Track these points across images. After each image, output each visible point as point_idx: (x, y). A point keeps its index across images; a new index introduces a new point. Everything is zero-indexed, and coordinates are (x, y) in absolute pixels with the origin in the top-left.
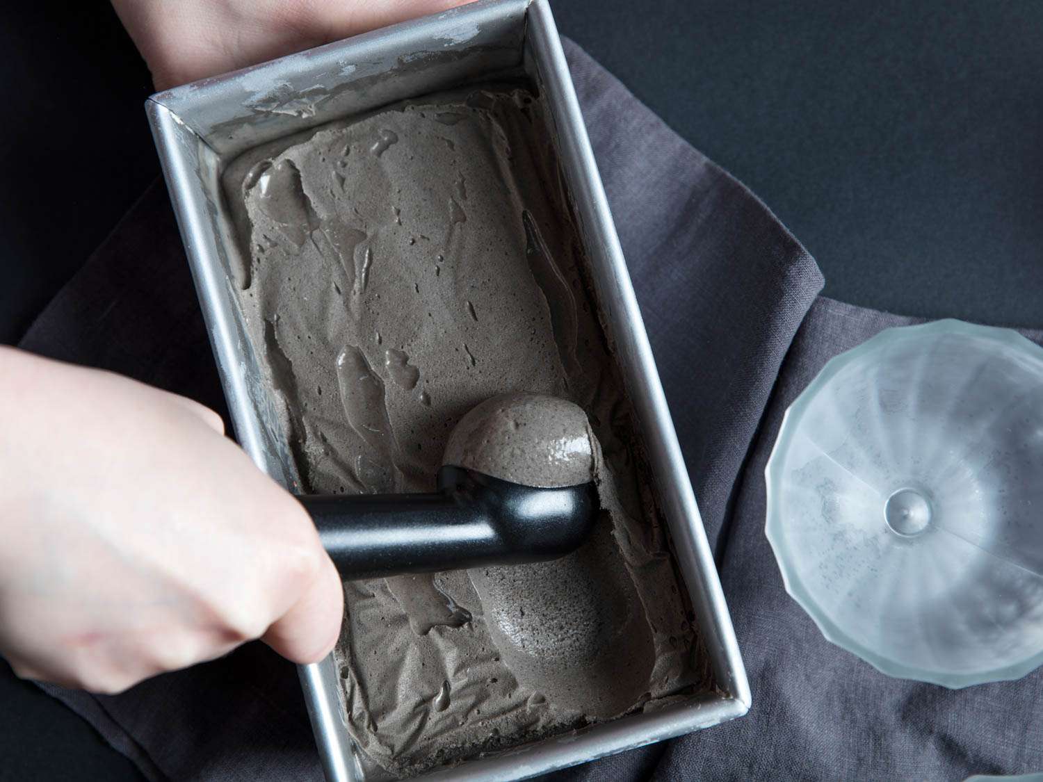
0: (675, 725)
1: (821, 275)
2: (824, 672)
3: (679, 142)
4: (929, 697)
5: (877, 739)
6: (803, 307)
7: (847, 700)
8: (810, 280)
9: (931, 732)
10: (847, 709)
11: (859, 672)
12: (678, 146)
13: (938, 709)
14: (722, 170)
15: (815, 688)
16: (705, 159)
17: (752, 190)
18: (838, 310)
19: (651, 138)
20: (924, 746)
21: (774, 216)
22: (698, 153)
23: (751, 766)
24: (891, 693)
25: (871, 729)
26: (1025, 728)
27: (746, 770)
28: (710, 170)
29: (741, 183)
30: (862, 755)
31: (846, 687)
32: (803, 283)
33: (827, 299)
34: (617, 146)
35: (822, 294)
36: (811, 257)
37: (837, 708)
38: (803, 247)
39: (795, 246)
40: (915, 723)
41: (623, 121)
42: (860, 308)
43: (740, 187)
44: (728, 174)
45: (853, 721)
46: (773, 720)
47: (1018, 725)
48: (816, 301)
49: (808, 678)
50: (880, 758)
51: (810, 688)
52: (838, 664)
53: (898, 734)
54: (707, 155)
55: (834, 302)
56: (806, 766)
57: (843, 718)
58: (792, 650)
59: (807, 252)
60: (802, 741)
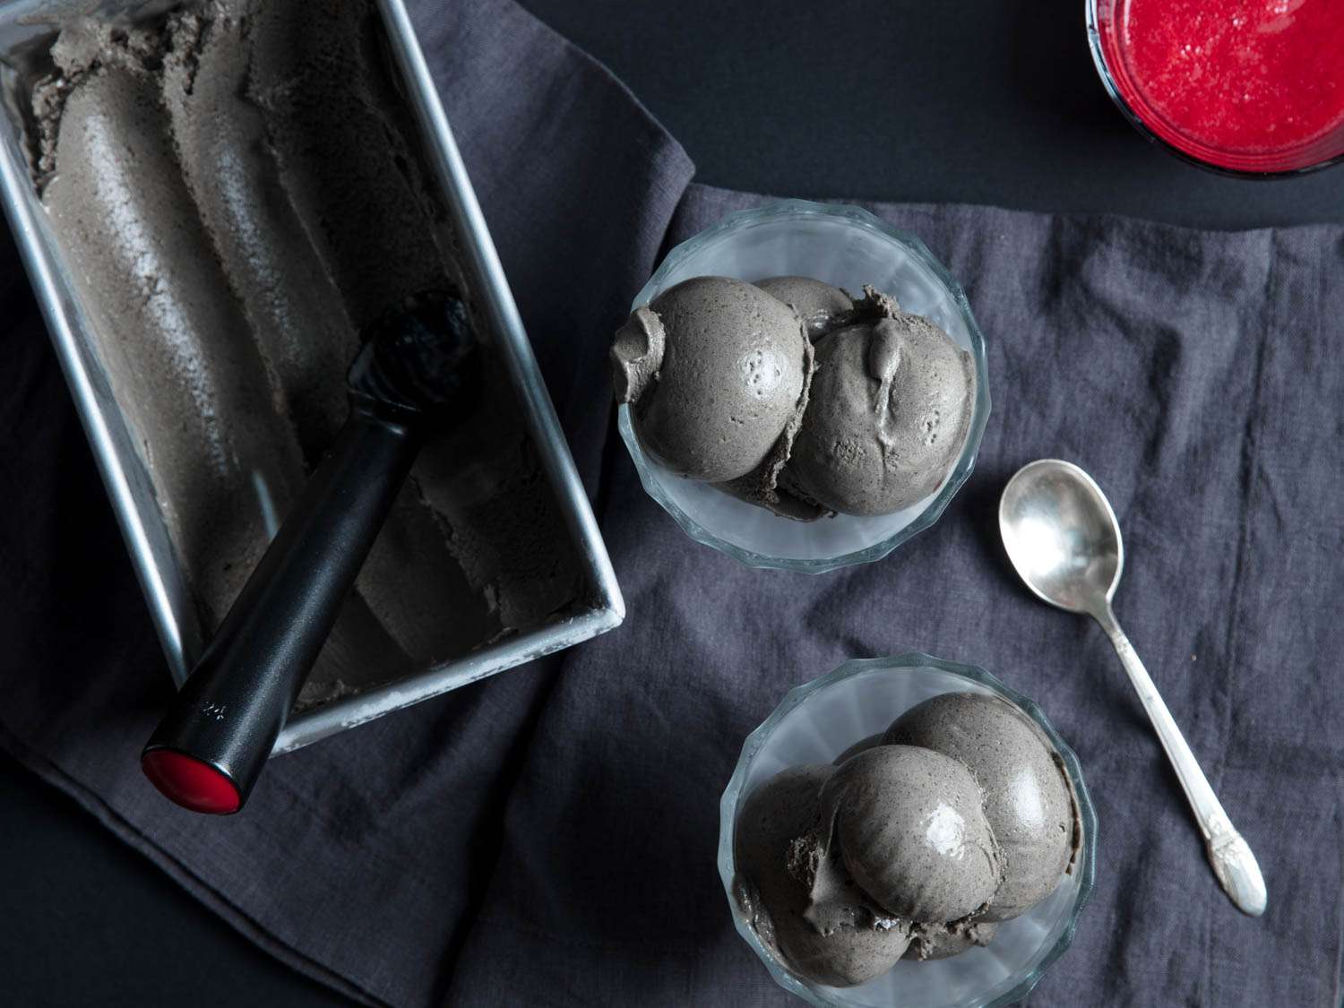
0: (547, 641)
1: (689, 161)
2: (724, 584)
3: (537, 25)
4: (836, 601)
5: (781, 649)
6: (673, 197)
7: (749, 611)
8: (677, 167)
9: (837, 637)
10: (749, 620)
11: (762, 582)
12: (535, 29)
13: (843, 612)
14: (584, 53)
15: (714, 601)
16: (565, 42)
17: (615, 73)
18: (715, 197)
19: (504, 23)
20: (832, 652)
21: (637, 101)
22: (556, 35)
23: (646, 685)
24: (796, 600)
25: (774, 638)
26: (937, 625)
27: (642, 689)
28: (571, 53)
29: (603, 66)
30: (766, 666)
31: (748, 598)
32: (670, 171)
33: (702, 186)
34: (468, 34)
35: (695, 180)
36: (676, 143)
37: (738, 620)
38: (667, 133)
39: (659, 133)
40: (821, 630)
41: (471, 6)
42: (738, 193)
43: (602, 71)
44: (590, 57)
45: (756, 633)
46: (668, 636)
47: (930, 624)
48: (689, 188)
49: (706, 591)
50: (785, 668)
51: (708, 602)
52: (739, 574)
53: (803, 642)
54: (567, 36)
55: (709, 189)
56: (706, 681)
57: (745, 629)
58: (687, 562)
59: (672, 138)
60: (699, 655)
